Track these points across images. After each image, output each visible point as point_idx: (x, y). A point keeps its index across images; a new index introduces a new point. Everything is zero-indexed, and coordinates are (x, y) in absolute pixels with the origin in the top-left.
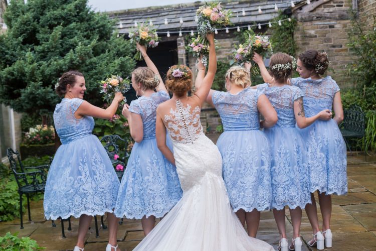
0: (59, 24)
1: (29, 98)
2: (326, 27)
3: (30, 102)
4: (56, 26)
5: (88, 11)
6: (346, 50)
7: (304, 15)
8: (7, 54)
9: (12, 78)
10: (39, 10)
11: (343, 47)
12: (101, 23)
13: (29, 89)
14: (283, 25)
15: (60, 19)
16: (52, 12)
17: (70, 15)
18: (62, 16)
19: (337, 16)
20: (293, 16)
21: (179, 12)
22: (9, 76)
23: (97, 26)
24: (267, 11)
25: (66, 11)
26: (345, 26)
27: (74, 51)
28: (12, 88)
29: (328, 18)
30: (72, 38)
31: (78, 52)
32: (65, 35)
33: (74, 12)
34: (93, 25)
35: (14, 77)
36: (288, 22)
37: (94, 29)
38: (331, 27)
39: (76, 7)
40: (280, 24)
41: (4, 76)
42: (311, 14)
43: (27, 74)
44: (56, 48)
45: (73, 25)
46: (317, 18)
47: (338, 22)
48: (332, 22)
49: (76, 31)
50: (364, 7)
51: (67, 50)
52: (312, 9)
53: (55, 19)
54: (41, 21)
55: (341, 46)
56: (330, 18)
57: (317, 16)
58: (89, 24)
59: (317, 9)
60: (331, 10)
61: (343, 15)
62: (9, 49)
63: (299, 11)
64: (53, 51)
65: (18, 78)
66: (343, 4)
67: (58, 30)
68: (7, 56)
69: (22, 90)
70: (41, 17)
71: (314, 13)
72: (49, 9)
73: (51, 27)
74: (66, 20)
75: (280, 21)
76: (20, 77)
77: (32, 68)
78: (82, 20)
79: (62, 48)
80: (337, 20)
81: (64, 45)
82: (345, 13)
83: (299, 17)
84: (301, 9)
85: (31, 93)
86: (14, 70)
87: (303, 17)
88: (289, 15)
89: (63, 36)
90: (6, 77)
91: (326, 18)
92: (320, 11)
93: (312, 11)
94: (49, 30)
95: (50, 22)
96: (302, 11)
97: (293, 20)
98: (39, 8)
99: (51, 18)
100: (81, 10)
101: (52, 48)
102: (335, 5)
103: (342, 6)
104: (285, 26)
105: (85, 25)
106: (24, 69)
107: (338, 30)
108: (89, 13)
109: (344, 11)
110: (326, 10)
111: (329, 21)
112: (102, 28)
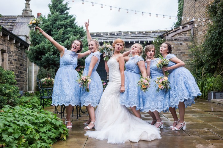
0: (62, 28)
1: (46, 60)
2: (179, 44)
3: (46, 62)
4: (61, 28)
5: (75, 24)
6: (187, 55)
7: (169, 38)
8: (37, 39)
9: (38, 50)
10: (53, 21)
11: (186, 54)
12: (81, 30)
13: (46, 55)
14: (159, 42)
15: (63, 26)
16: (60, 22)
17: (68, 24)
18: (64, 25)
19: (184, 39)
20: (164, 38)
21: (111, 35)
22: (37, 49)
23: (79, 31)
24: (151, 37)
25: (66, 22)
26: (187, 44)
27: (69, 40)
28: (38, 55)
29: (180, 40)
30: (68, 35)
31: (70, 40)
32: (65, 33)
33: (69, 23)
34: (77, 31)
35: (39, 50)
36: (162, 41)
37: (78, 32)
38: (181, 44)
39: (70, 21)
40: (158, 41)
41: (35, 49)
42: (172, 38)
43: (46, 49)
44: (60, 38)
45: (68, 29)
46: (175, 40)
47: (184, 42)
48: (181, 42)
49: (70, 32)
50: (196, 36)
51: (65, 40)
52: (173, 35)
53: (61, 25)
54: (54, 26)
55: (185, 53)
56: (181, 40)
57: (175, 39)
58: (75, 30)
59: (175, 36)
60: (181, 36)
61: (186, 39)
62: (38, 37)
63: (166, 36)
64: (59, 40)
65: (42, 51)
66: (187, 34)
67: (62, 31)
68: (37, 40)
69: (43, 56)
70: (54, 24)
71: (174, 37)
72: (58, 21)
73: (59, 29)
74: (66, 26)
75: (158, 40)
76: (43, 50)
77: (49, 46)
78: (73, 28)
79: (63, 38)
80: (184, 41)
81: (64, 37)
82: (187, 38)
83: (167, 39)
84: (167, 35)
85: (47, 57)
86: (40, 46)
87: (169, 39)
88: (162, 38)
89: (64, 33)
90: (36, 49)
91: (179, 40)
92: (176, 37)
93: (172, 37)
94: (57, 30)
95: (58, 27)
96: (168, 36)
97: (164, 40)
98: (53, 20)
99: (59, 25)
100: (72, 23)
101: (59, 38)
102: (183, 34)
103: (186, 35)
104: (160, 42)
105: (73, 30)
106: (45, 46)
107: (184, 46)
108: (76, 25)
109: (187, 37)
110: (179, 37)
111: (180, 41)
112: (81, 33)
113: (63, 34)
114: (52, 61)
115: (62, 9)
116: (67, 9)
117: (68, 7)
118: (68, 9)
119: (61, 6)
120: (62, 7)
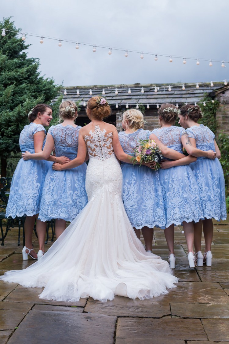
0: (12, 83)
4: (10, 85)
5: (38, 76)
7: (226, 98)
12: (47, 87)
14: (207, 105)
15: (13, 79)
16: (7, 73)
17: (22, 77)
18: (15, 78)
20: (216, 99)
21: (120, 91)
23: (44, 89)
25: (18, 73)
27: (22, 106)
30: (22, 96)
31: (25, 107)
32: (17, 93)
33: (25, 75)
34: (41, 87)
36: (212, 104)
37: (42, 91)
39: (27, 71)
40: (205, 105)
44: (8, 102)
45: (24, 85)
49: (26, 91)
51: (16, 105)
53: (9, 79)
58: (38, 87)
63: (221, 95)
64: (5, 105)
67: (11, 89)
72: (5, 71)
73: (6, 86)
74: (19, 81)
75: (204, 102)
78: (32, 83)
79: (13, 103)
81: (15, 101)
83: (222, 99)
84: (223, 93)
87: (225, 100)
88: (213, 98)
89: (15, 93)
94: (4, 88)
95: (5, 81)
96: (224, 95)
97: (216, 102)
99: (6, 78)
100: (31, 74)
101: (5, 102)
104: (209, 107)
105: (34, 87)
108: (38, 77)
112: (48, 91)
113: (13, 95)
115: (14, 48)
116: (23, 47)
117: (25, 44)
118: (26, 48)
119: (12, 43)
120: (14, 45)
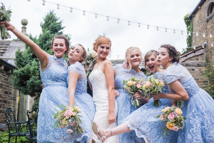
1: (30, 85)
2: (190, 70)
3: (31, 88)
6: (201, 82)
8: (22, 62)
9: (23, 74)
10: (43, 40)
11: (199, 80)
13: (31, 80)
19: (196, 65)
22: (21, 73)
26: (200, 70)
28: (23, 80)
29: (191, 65)
35: (24, 74)
38: (193, 70)
41: (19, 72)
42: (183, 63)
43: (31, 72)
46: (186, 65)
47: (197, 67)
48: (194, 68)
50: (211, 60)
52: (183, 60)
54: (44, 46)
55: (198, 80)
56: (193, 65)
57: (186, 64)
59: (186, 61)
60: (193, 61)
61: (199, 64)
62: (24, 59)
65: (26, 75)
66: (199, 59)
67: (51, 50)
68: (22, 63)
69: (28, 81)
70: (44, 44)
71: (184, 62)
72: (49, 40)
76: (28, 74)
77: (34, 68)
80: (196, 66)
82: (200, 63)
85: (32, 82)
86: (24, 70)
90: (20, 73)
91: (190, 65)
92: (187, 62)
93: (183, 62)
95: (48, 46)
98: (43, 39)
99: (49, 44)
102: (195, 59)
103: (198, 60)
106: (30, 69)
107: (196, 72)
109: (199, 62)
110: (190, 62)
111: (192, 67)
114: (38, 88)
115: (55, 27)
116: (60, 29)
117: (62, 26)
118: (63, 28)
119: (54, 25)
120: (55, 25)
